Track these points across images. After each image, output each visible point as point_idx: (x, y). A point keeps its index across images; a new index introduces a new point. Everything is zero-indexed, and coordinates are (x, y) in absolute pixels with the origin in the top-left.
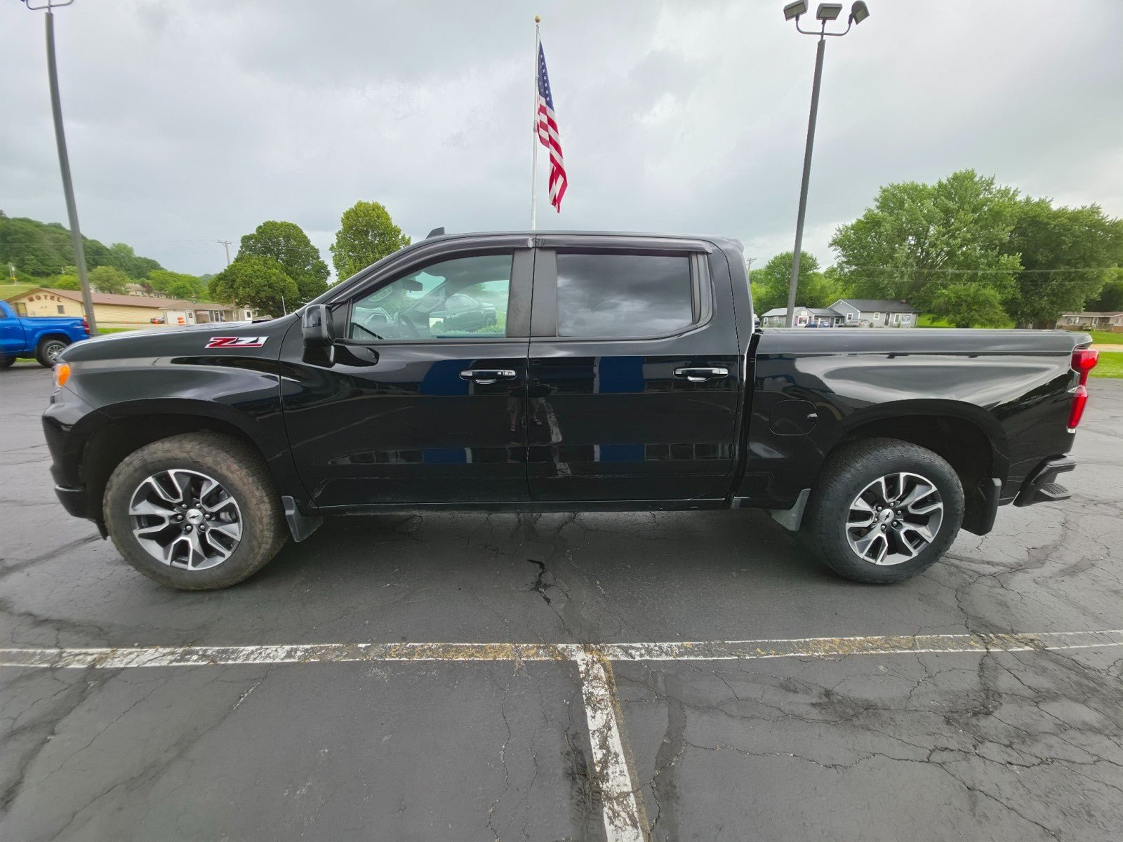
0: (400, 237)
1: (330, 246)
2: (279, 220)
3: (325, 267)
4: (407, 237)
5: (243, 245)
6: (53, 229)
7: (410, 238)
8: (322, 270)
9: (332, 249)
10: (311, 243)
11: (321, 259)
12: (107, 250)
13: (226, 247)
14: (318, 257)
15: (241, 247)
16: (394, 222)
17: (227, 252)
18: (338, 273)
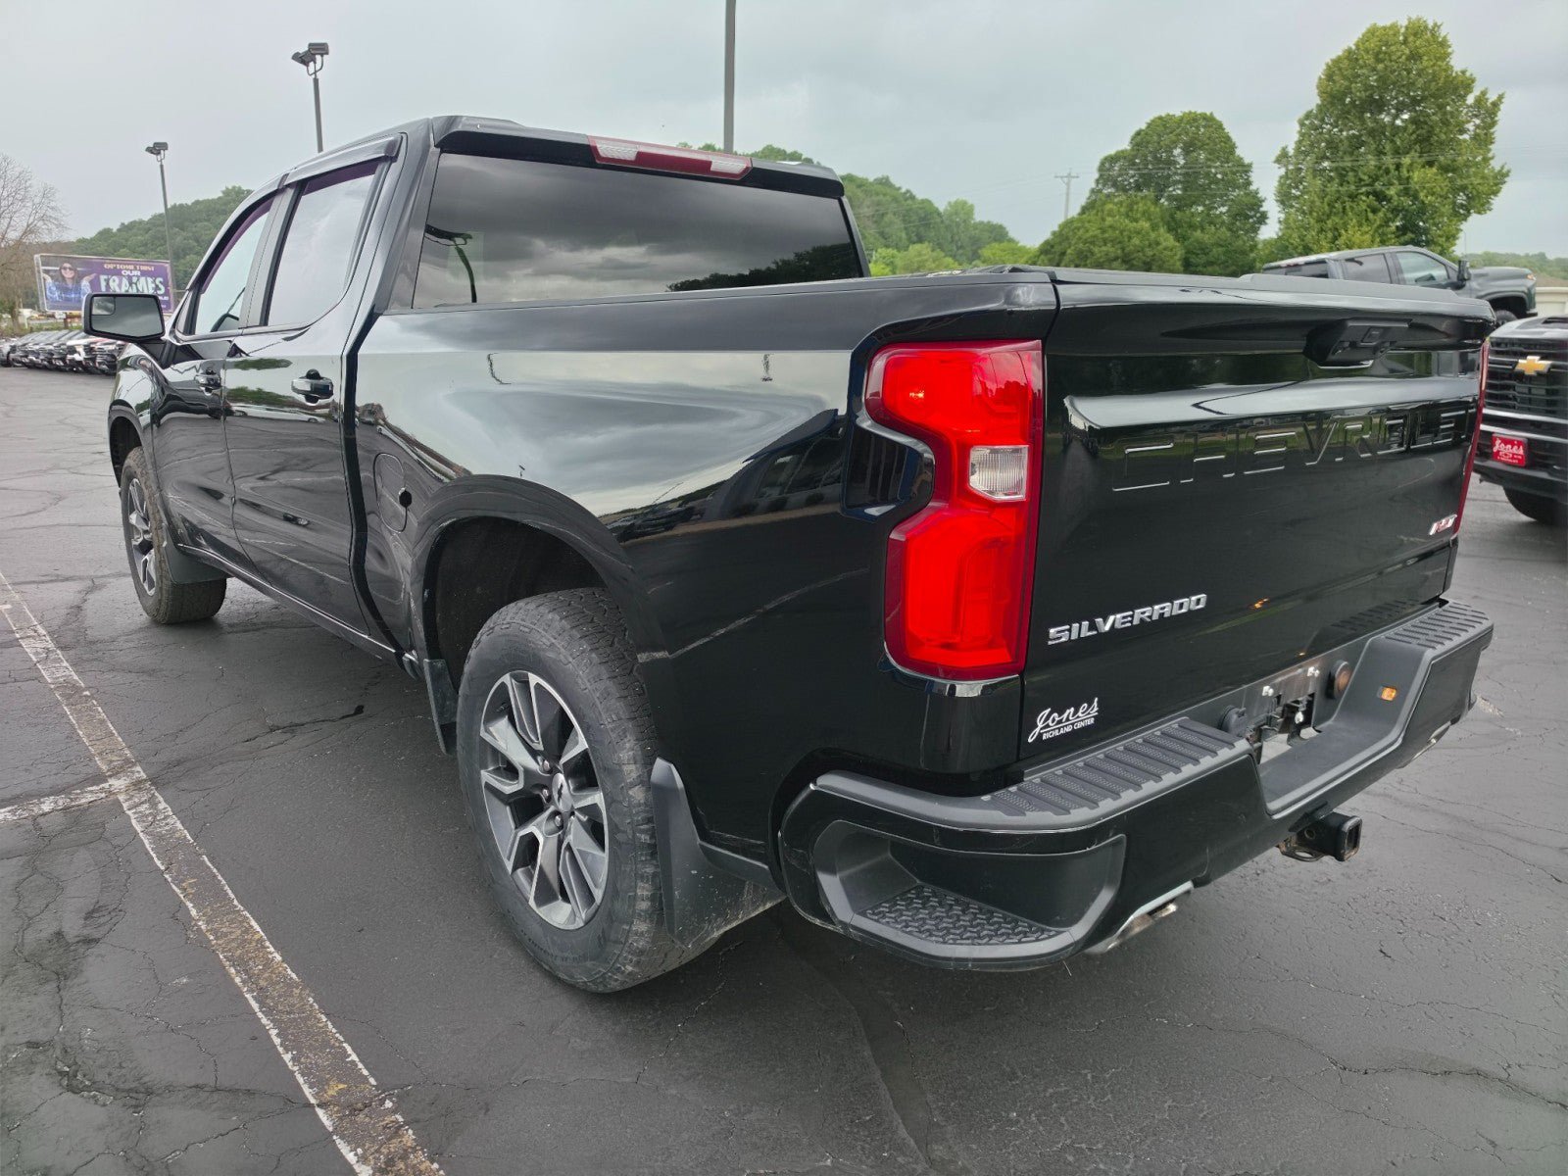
0: (1470, 99)
1: (1278, 152)
2: (1177, 111)
3: (1256, 203)
4: (1492, 97)
5: (1101, 176)
6: (879, 188)
7: (1501, 97)
8: (1250, 212)
9: (1282, 158)
10: (1239, 152)
11: (1253, 188)
12: (939, 214)
13: (1068, 184)
14: (1248, 183)
15: (1097, 181)
16: (1458, 63)
17: (1068, 194)
18: (1282, 216)
